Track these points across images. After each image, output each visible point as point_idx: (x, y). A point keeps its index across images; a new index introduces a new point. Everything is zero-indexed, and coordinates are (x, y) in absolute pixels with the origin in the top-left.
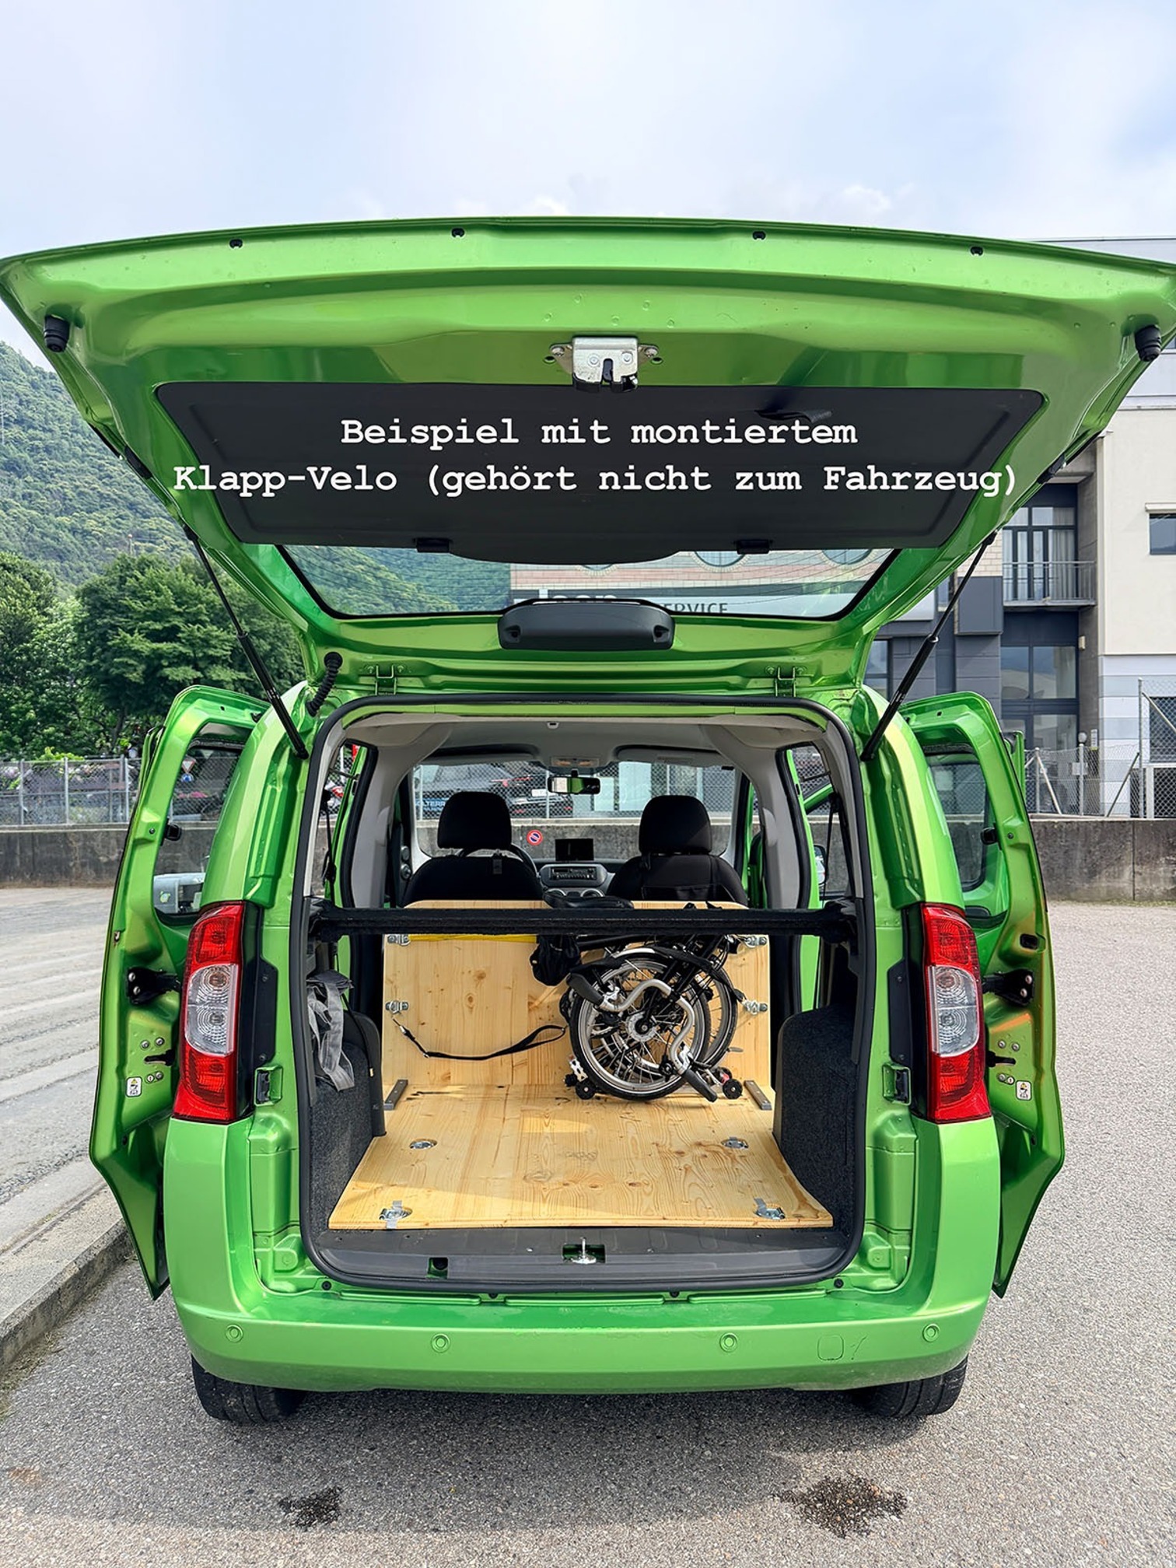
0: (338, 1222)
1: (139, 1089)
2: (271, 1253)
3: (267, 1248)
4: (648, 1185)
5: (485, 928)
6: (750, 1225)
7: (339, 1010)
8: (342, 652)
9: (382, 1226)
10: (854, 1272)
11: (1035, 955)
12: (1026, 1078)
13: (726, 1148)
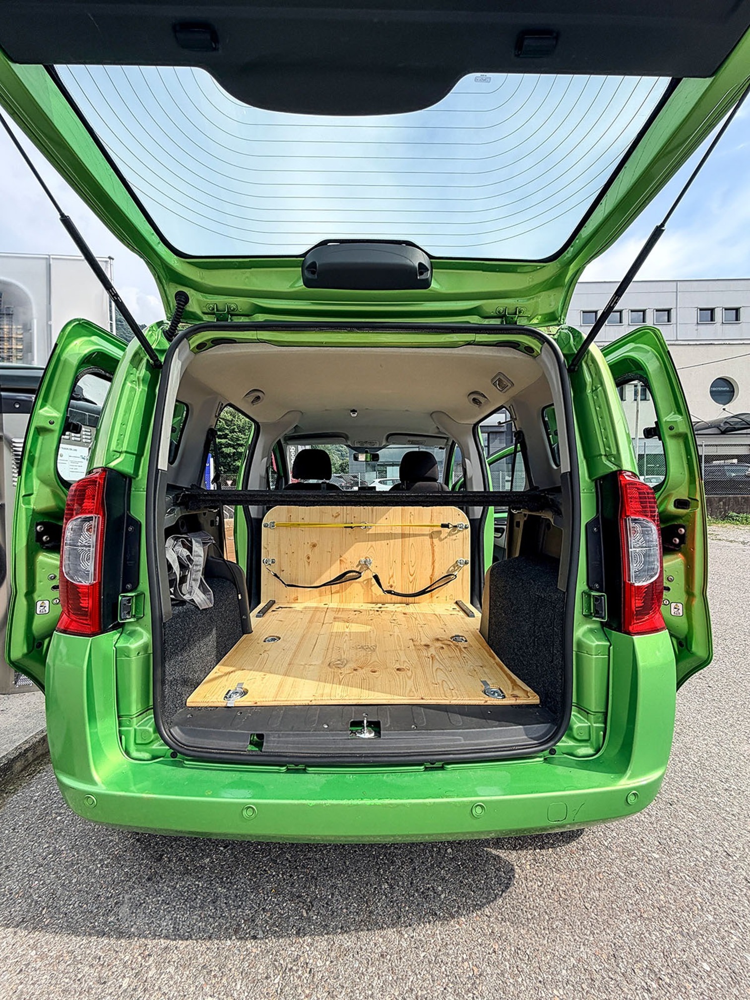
0: (193, 702)
1: (47, 609)
2: (133, 730)
3: (130, 727)
4: (409, 670)
5: (300, 501)
6: (482, 703)
7: (200, 556)
8: (189, 292)
9: (224, 705)
10: (565, 743)
11: (687, 514)
12: (679, 601)
13: (454, 642)
